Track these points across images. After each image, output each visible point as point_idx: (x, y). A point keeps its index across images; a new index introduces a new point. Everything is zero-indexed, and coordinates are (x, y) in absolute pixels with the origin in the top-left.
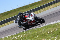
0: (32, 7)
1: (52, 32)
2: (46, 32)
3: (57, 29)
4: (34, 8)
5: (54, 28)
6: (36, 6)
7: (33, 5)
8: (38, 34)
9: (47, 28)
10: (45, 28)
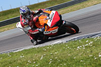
0: (6, 17)
1: (35, 61)
2: (25, 60)
3: (44, 56)
4: (8, 18)
5: (39, 55)
6: (14, 15)
7: (8, 14)
8: (10, 63)
9: (27, 54)
10: (24, 54)
